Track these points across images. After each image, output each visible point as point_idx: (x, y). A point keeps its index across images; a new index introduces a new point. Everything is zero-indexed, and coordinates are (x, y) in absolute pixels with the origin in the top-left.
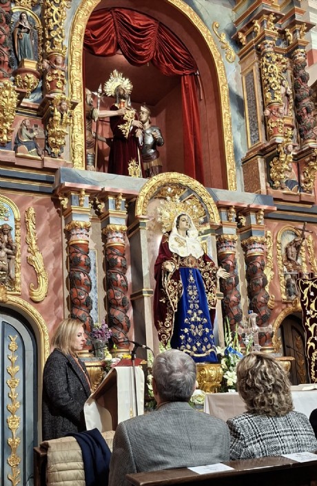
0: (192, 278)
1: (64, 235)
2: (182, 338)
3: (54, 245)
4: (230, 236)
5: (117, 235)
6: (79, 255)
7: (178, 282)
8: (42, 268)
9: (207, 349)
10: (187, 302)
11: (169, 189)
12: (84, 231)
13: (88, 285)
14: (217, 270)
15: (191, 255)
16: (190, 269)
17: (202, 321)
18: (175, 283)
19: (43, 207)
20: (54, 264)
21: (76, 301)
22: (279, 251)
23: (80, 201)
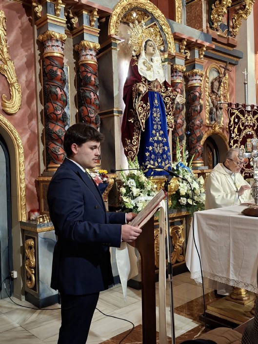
0: (156, 101)
1: (37, 46)
2: (147, 155)
3: (26, 56)
4: (180, 67)
5: (91, 53)
6: (55, 69)
7: (147, 105)
8: (15, 79)
9: (166, 165)
10: (152, 123)
11: (134, 15)
12: (59, 43)
13: (64, 101)
14: (176, 95)
15: (157, 79)
16: (156, 93)
17: (163, 140)
18: (144, 105)
19: (14, 13)
20: (26, 77)
21: (52, 116)
22: (207, 84)
23: (55, 10)
